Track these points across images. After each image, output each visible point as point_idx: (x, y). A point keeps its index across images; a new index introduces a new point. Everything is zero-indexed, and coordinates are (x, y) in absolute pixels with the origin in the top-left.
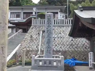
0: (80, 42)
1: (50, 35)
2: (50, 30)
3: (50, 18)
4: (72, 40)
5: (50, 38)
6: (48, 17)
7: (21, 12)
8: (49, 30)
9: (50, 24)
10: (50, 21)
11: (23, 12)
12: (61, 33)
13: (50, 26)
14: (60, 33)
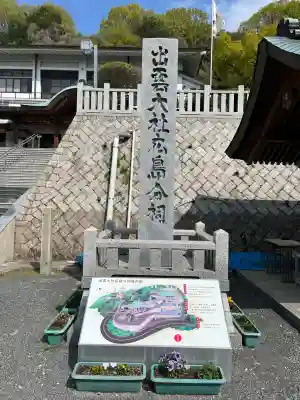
0: (266, 181)
1: (163, 140)
2: (163, 115)
3: (163, 60)
4: (237, 174)
5: (163, 154)
6: (155, 55)
7: (31, 70)
8: (159, 117)
9: (162, 87)
10: (166, 76)
11: (40, 69)
12: (194, 145)
13: (165, 100)
14: (190, 147)
